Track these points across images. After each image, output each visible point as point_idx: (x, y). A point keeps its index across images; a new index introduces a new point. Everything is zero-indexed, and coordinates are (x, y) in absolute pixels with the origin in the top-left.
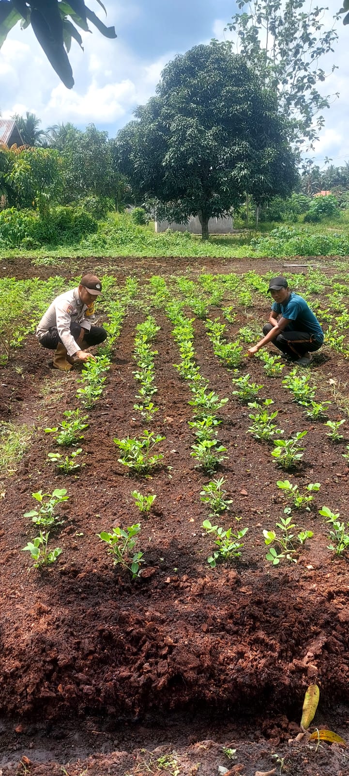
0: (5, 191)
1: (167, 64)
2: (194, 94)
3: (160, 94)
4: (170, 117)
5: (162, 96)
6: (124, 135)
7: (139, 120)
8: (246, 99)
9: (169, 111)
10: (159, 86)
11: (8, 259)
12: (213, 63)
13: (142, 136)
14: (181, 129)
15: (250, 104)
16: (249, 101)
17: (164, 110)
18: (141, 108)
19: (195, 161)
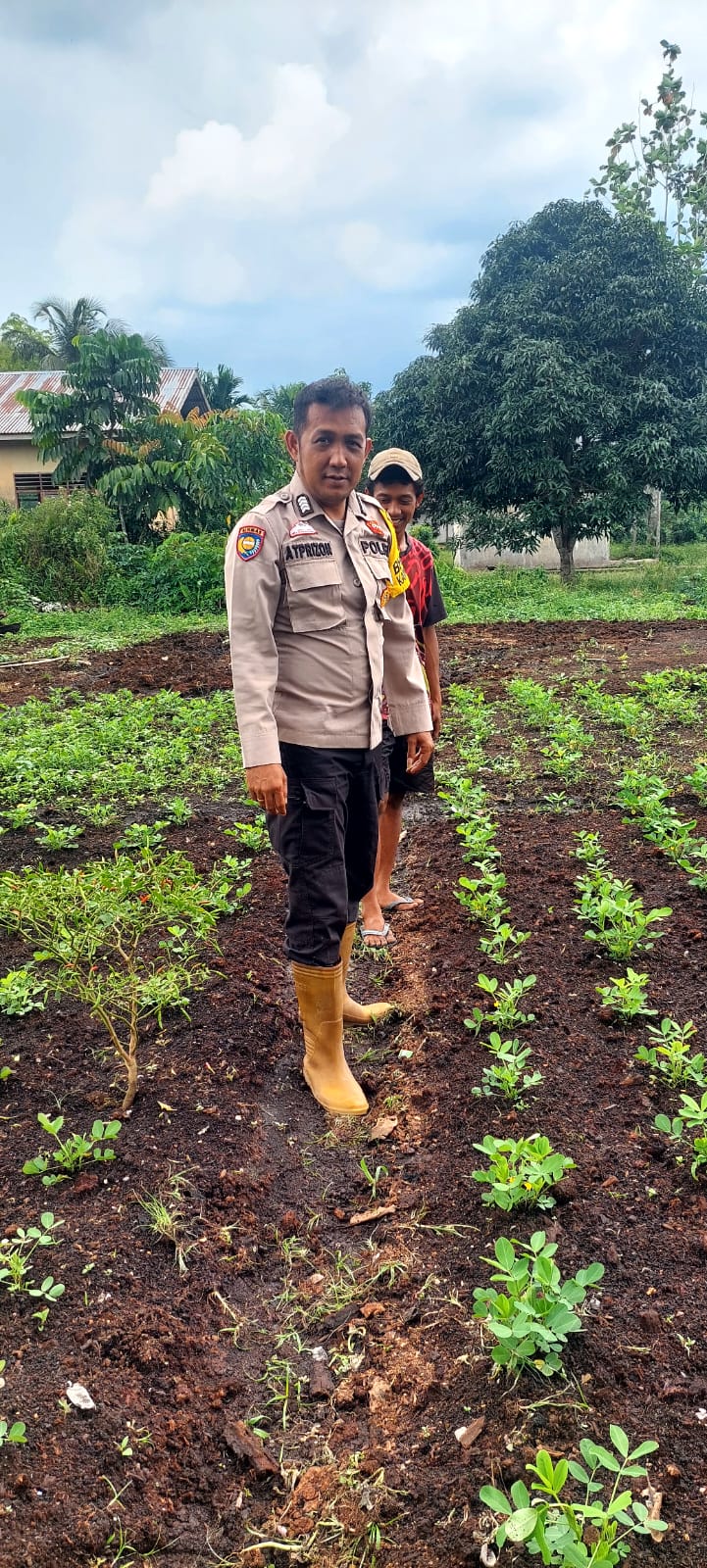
0: (175, 499)
1: (492, 243)
2: (551, 295)
3: (478, 301)
4: (502, 340)
5: (482, 303)
6: (405, 382)
7: (436, 354)
8: (658, 299)
9: (499, 331)
10: (476, 285)
11: (174, 636)
12: (586, 232)
13: (445, 381)
14: (526, 363)
15: (668, 308)
16: (667, 302)
17: (488, 329)
18: (439, 330)
19: (554, 426)
